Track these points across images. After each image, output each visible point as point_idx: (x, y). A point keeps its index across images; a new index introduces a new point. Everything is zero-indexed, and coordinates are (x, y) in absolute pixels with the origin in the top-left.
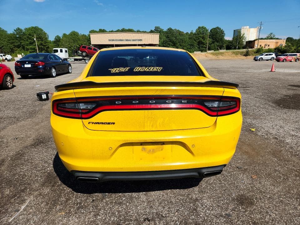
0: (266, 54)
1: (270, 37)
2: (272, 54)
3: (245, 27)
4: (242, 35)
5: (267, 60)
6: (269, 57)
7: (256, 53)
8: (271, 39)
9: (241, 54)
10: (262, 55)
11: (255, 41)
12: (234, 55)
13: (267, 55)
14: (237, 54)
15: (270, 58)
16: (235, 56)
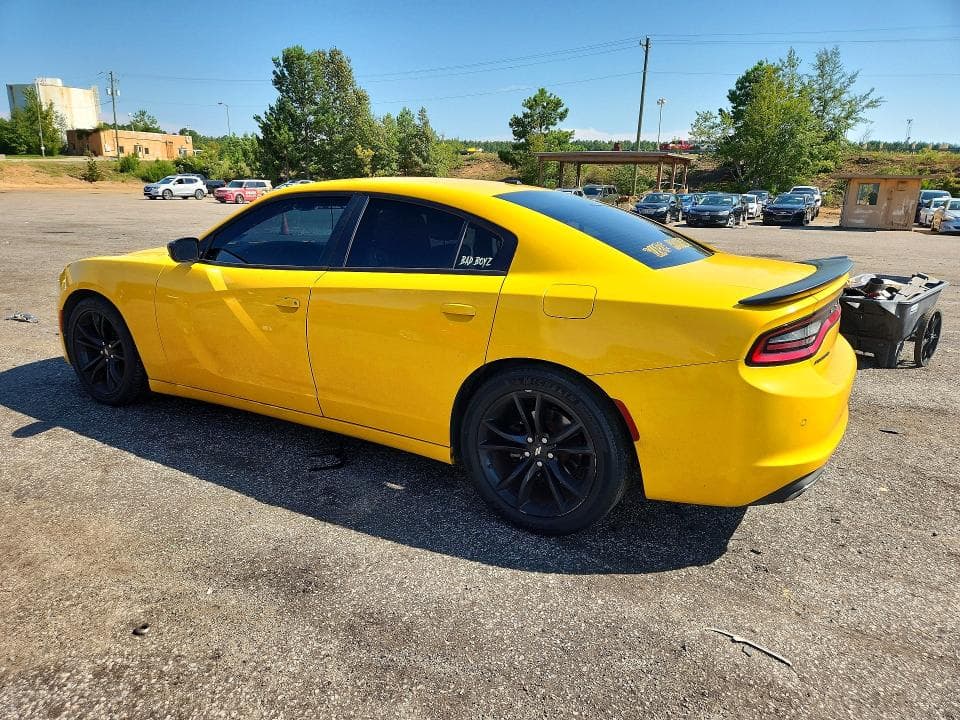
0: (179, 177)
1: (141, 124)
2: (196, 181)
3: (49, 81)
4: (44, 108)
5: (185, 198)
6: (188, 189)
7: (122, 171)
8: (147, 129)
9: (71, 171)
10: (168, 181)
11: (97, 131)
12: (42, 177)
13: (180, 182)
14: (55, 172)
15: (193, 192)
16: (51, 179)
